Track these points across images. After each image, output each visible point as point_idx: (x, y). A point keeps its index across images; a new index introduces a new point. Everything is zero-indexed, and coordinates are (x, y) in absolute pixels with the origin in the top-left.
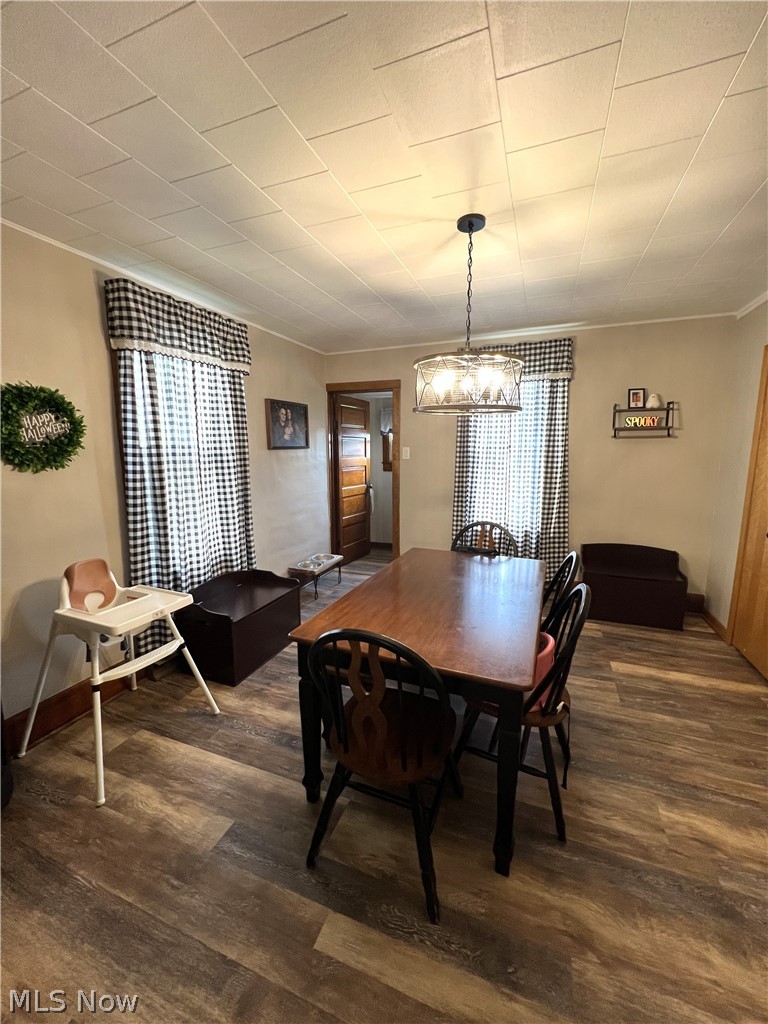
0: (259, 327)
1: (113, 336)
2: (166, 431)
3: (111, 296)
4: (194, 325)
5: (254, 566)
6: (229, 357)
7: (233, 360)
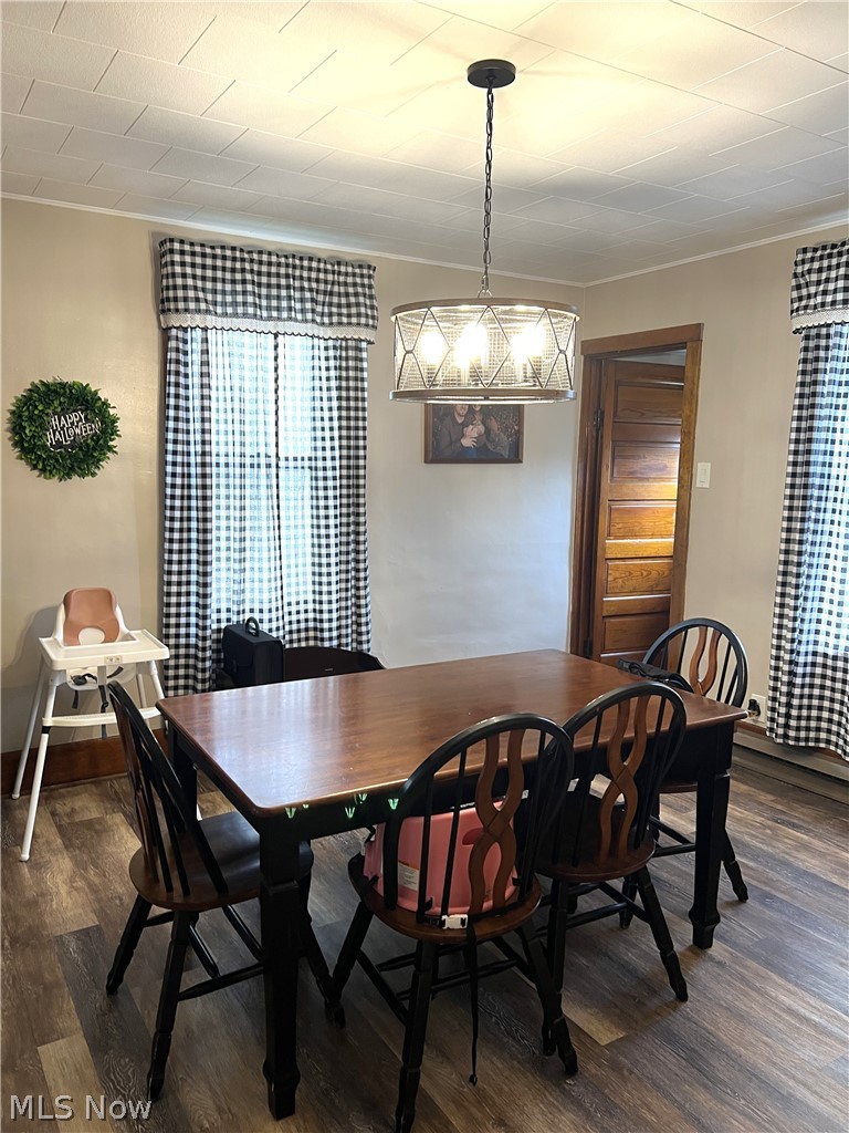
0: (421, 261)
1: (163, 311)
2: (218, 410)
3: (164, 271)
4: (274, 281)
5: (365, 647)
6: (335, 319)
7: (340, 324)
